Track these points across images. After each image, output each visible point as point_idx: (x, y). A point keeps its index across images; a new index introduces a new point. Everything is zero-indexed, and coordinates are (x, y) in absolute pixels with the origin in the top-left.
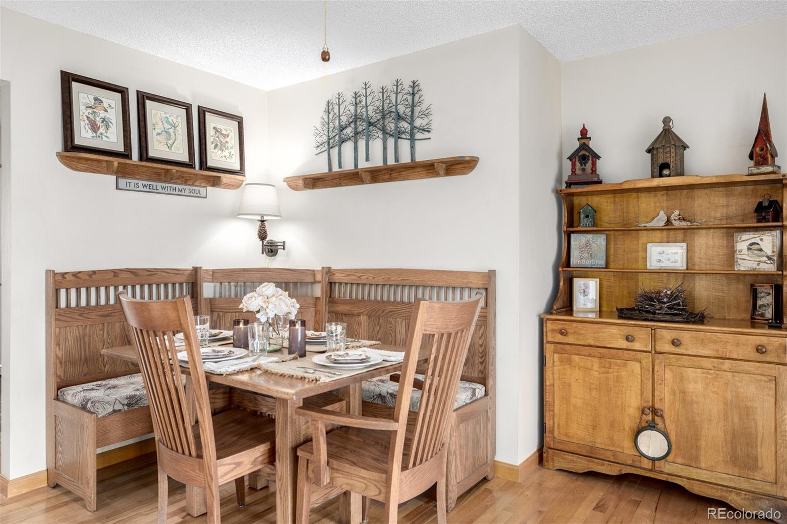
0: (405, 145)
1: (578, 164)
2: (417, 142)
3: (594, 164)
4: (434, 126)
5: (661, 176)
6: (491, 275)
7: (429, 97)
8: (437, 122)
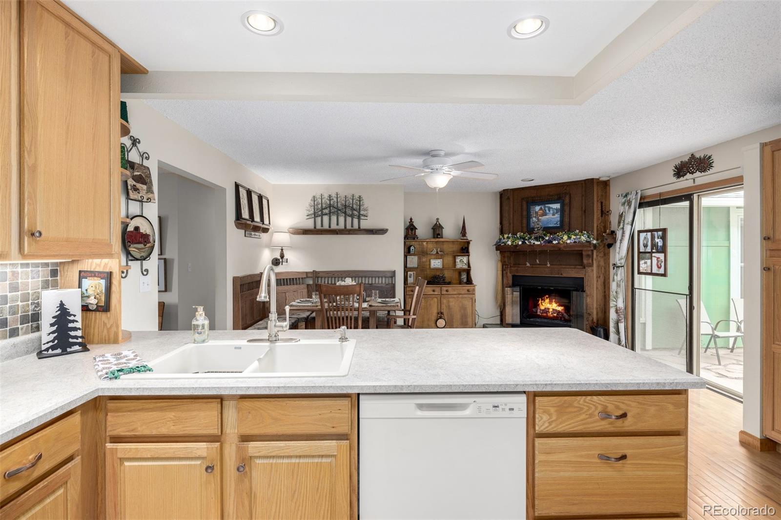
0: (356, 221)
1: (410, 231)
2: (361, 220)
3: (415, 231)
4: (369, 215)
5: (437, 238)
6: (394, 272)
7: (366, 203)
8: (370, 213)
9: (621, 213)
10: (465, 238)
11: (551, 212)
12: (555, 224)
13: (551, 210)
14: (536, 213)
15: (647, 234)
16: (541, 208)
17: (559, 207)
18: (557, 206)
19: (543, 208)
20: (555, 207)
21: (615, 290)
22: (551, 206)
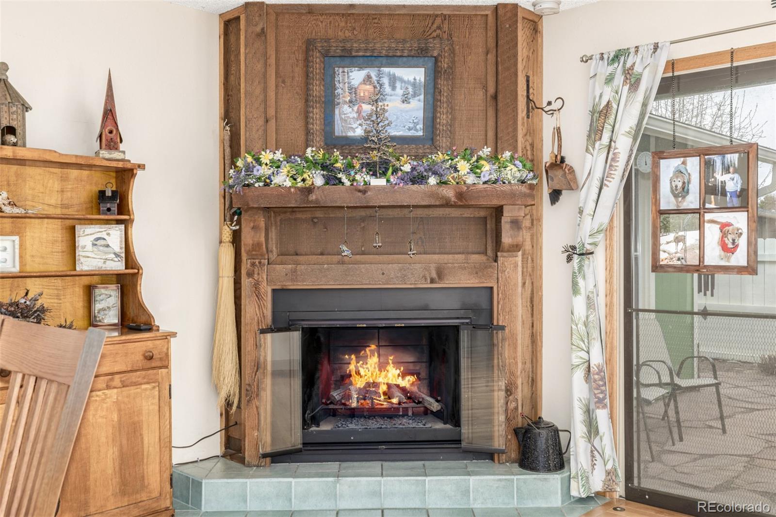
9: (604, 103)
10: (116, 155)
11: (399, 91)
12: (410, 129)
13: (398, 85)
14: (353, 90)
15: (684, 163)
16: (369, 77)
17: (423, 80)
18: (416, 74)
19: (374, 78)
20: (411, 79)
21: (583, 319)
22: (398, 72)
